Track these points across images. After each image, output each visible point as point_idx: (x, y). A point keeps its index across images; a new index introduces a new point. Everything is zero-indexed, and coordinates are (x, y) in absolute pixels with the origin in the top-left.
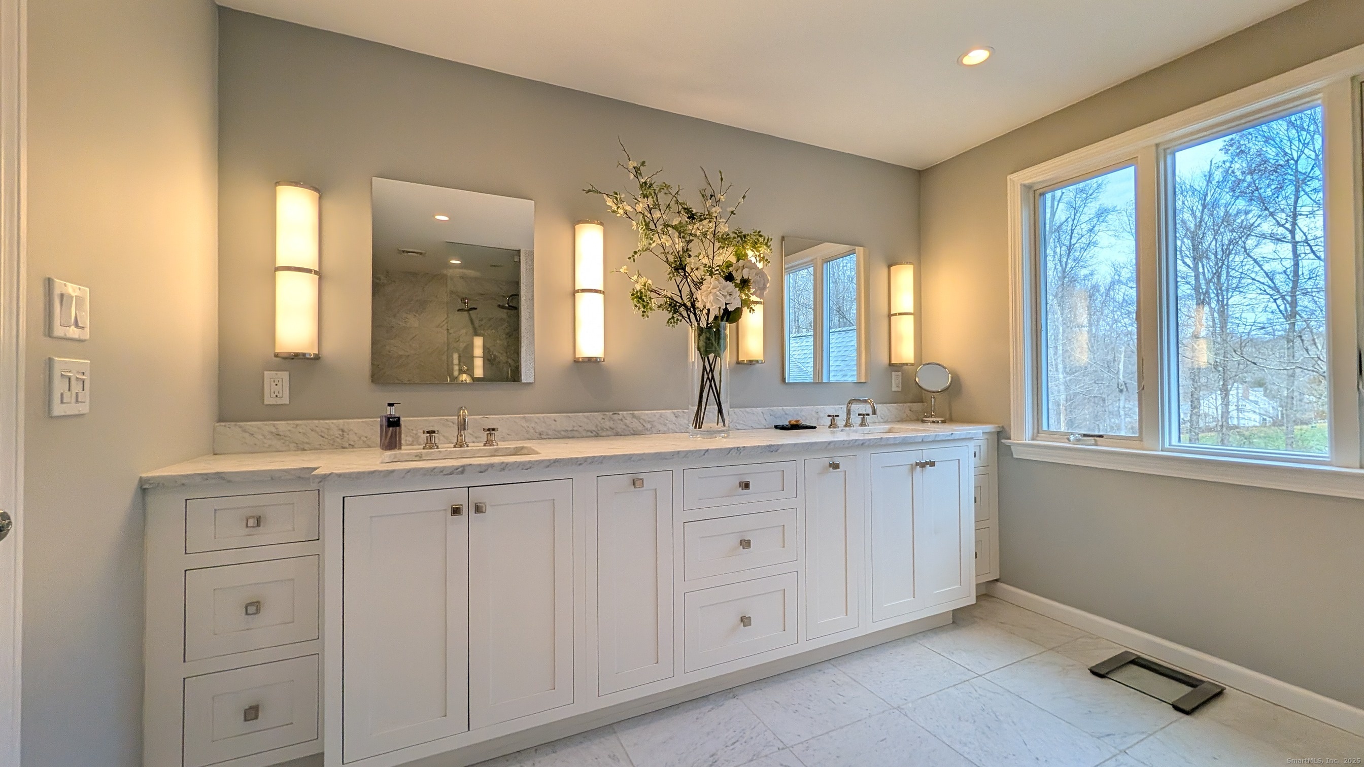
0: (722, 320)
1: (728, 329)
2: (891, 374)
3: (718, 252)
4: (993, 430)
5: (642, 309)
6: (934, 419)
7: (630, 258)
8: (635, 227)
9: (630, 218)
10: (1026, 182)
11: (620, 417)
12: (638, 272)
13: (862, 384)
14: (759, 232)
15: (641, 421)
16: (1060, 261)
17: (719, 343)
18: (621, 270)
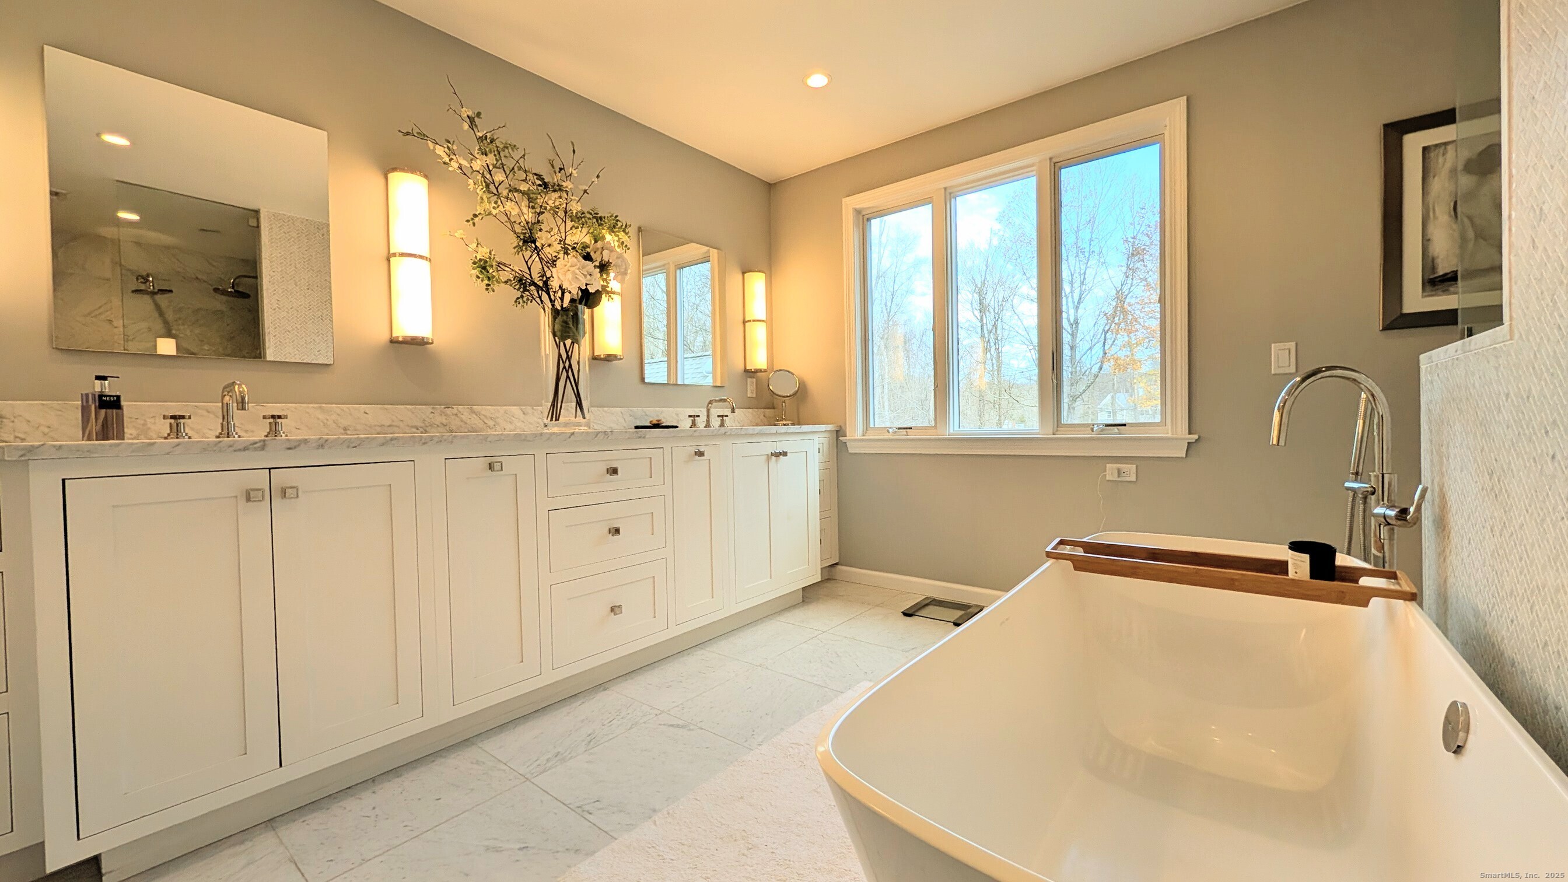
0: (580, 303)
1: (585, 313)
2: (747, 382)
3: (571, 232)
4: (833, 429)
5: (486, 282)
6: (785, 423)
7: (468, 221)
8: (471, 187)
9: (465, 174)
10: (857, 207)
11: (455, 411)
12: (477, 240)
13: (718, 389)
14: (616, 216)
15: (482, 417)
16: (886, 306)
17: (577, 328)
18: (456, 234)
